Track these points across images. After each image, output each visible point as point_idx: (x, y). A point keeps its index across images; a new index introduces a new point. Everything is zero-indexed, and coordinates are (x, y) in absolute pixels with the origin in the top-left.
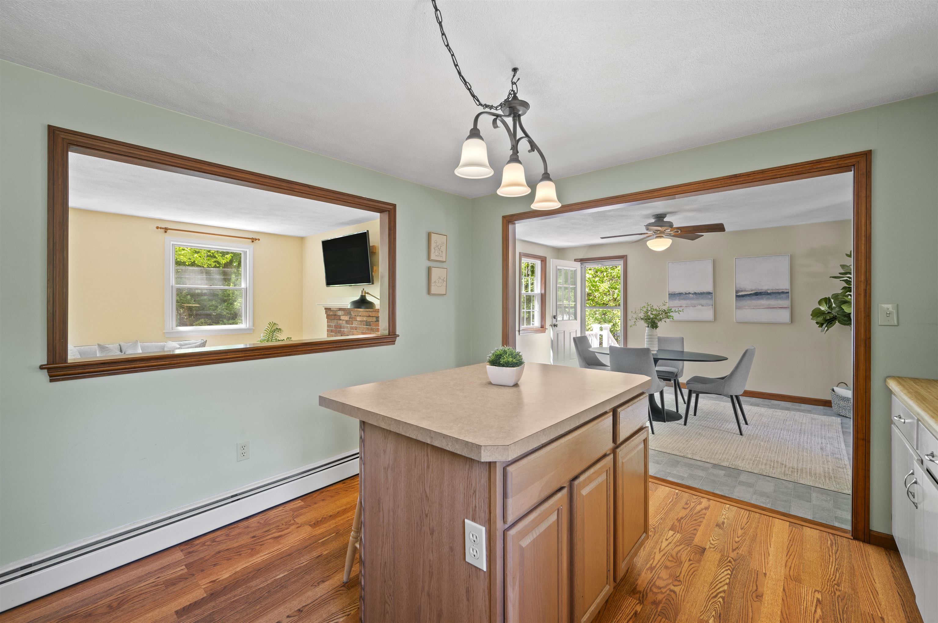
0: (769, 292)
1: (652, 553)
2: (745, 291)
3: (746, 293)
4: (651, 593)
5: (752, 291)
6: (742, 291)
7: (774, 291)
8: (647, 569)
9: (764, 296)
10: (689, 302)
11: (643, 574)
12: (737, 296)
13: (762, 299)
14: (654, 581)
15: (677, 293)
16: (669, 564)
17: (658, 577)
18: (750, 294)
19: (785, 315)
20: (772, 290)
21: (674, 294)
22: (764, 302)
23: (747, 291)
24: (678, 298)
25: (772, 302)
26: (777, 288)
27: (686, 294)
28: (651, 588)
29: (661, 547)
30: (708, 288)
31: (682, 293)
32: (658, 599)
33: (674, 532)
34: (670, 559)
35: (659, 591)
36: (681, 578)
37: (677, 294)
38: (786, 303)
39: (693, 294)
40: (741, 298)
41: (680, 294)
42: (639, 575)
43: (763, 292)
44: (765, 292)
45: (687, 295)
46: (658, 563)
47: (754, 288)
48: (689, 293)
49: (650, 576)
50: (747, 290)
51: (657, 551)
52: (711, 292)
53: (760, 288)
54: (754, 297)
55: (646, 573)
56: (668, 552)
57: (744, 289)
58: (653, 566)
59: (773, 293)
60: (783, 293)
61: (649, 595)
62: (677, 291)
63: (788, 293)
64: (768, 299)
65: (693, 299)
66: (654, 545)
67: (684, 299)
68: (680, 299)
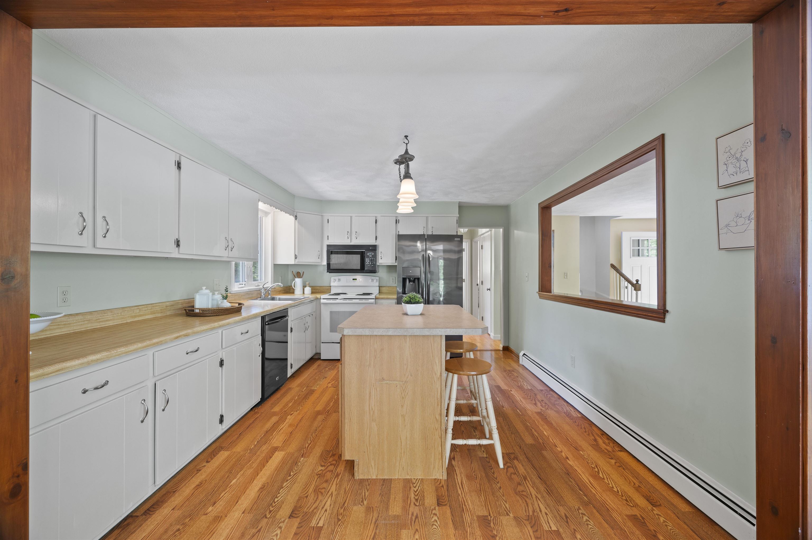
1: (338, 488)
4: (336, 460)
8: (340, 473)
11: (343, 469)
14: (335, 467)
16: (325, 485)
17: (332, 471)
28: (337, 462)
29: (331, 499)
32: (332, 458)
33: (318, 526)
34: (323, 491)
35: (331, 463)
36: (316, 477)
42: (345, 467)
46: (333, 483)
49: (338, 470)
51: (334, 493)
55: (341, 470)
56: (325, 496)
58: (337, 478)
61: (338, 458)
66: (337, 497)
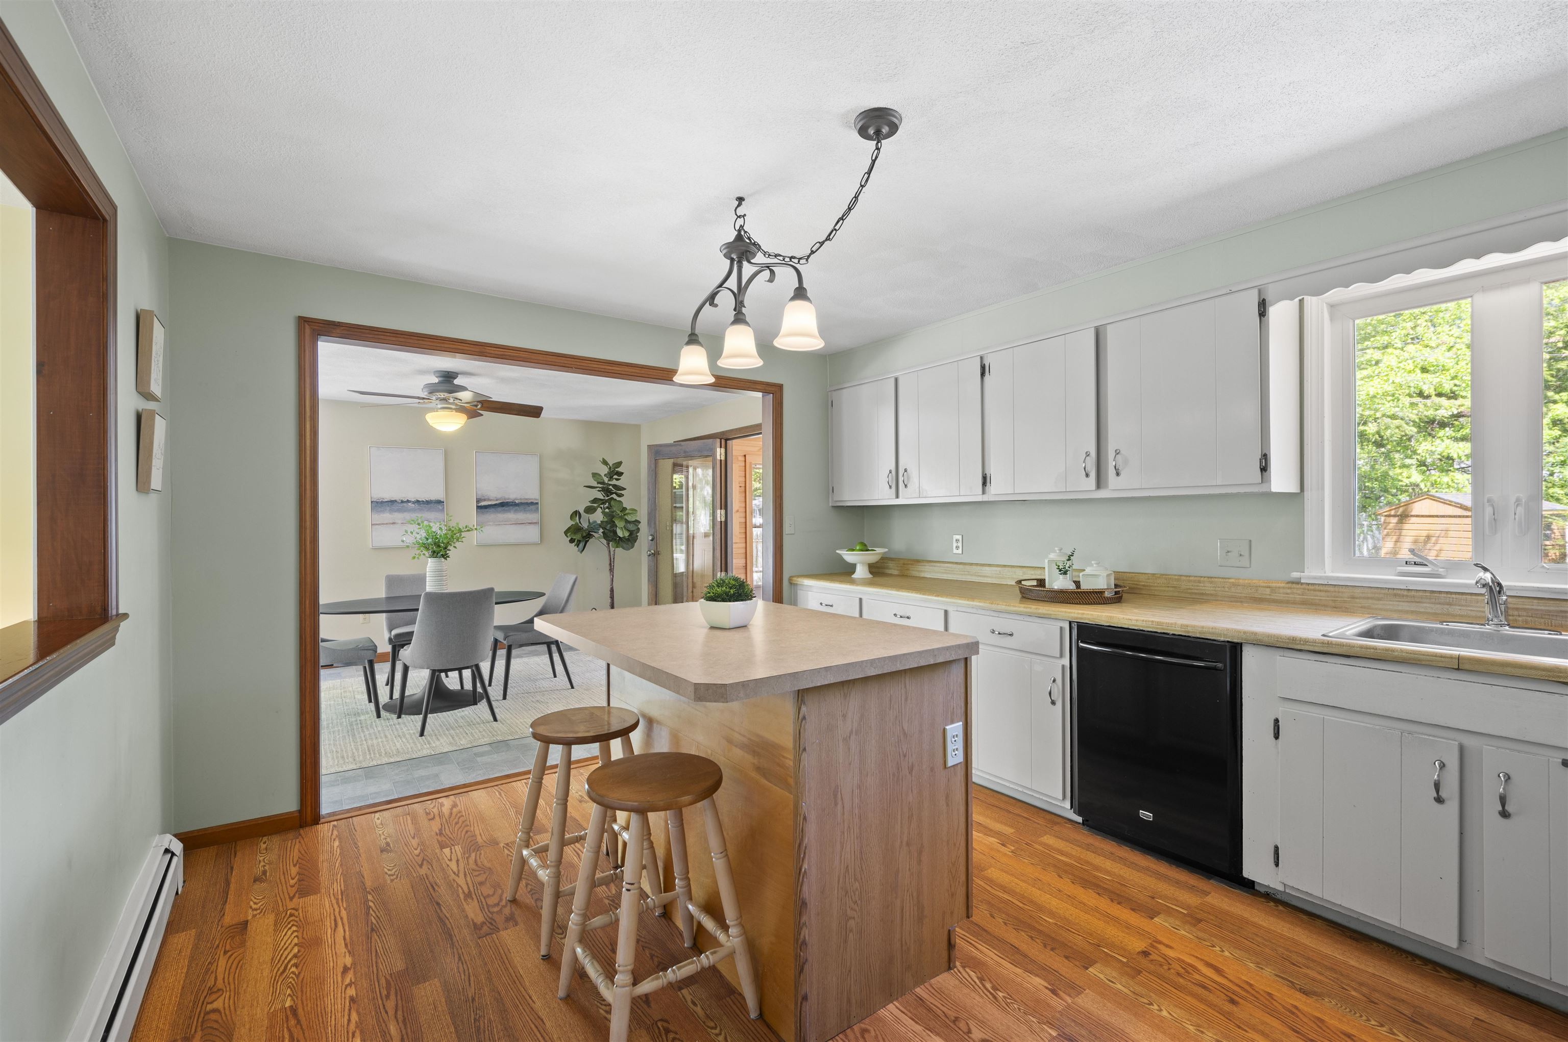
0: (517, 502)
2: (489, 500)
3: (490, 503)
5: (497, 500)
6: (485, 500)
7: (523, 501)
9: (511, 507)
10: (407, 516)
12: (478, 507)
13: (509, 511)
15: (386, 500)
18: (495, 505)
19: (532, 534)
20: (521, 499)
21: (382, 502)
22: (511, 516)
23: (491, 500)
24: (388, 508)
25: (521, 516)
26: (526, 497)
27: (402, 502)
30: (437, 493)
31: (396, 501)
37: (386, 502)
38: (533, 517)
39: (414, 503)
40: (483, 510)
41: (393, 502)
43: (510, 502)
44: (512, 502)
45: (405, 504)
47: (499, 496)
48: (408, 501)
50: (492, 498)
52: (442, 500)
53: (507, 497)
54: (500, 509)
57: (486, 497)
59: (521, 504)
60: (532, 503)
62: (387, 496)
63: (537, 503)
64: (516, 511)
65: (413, 510)
67: (399, 511)
68: (391, 511)
